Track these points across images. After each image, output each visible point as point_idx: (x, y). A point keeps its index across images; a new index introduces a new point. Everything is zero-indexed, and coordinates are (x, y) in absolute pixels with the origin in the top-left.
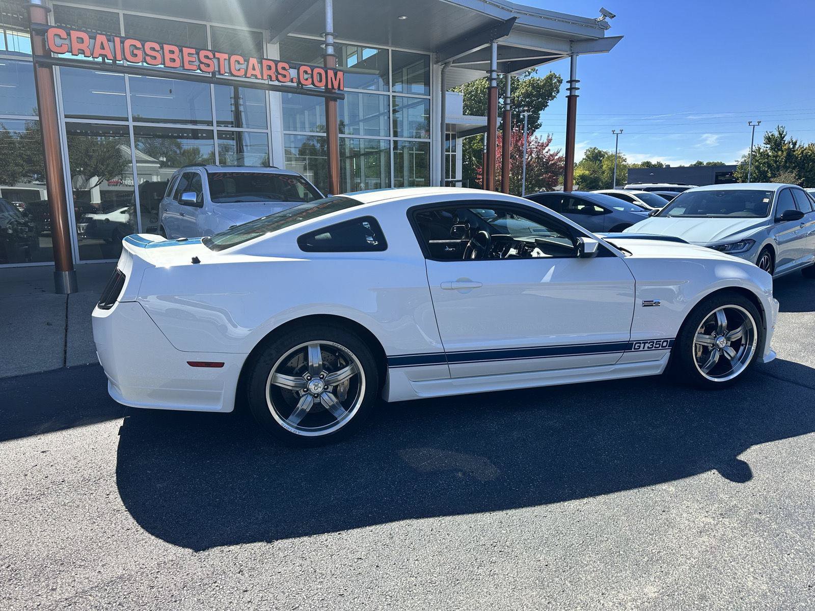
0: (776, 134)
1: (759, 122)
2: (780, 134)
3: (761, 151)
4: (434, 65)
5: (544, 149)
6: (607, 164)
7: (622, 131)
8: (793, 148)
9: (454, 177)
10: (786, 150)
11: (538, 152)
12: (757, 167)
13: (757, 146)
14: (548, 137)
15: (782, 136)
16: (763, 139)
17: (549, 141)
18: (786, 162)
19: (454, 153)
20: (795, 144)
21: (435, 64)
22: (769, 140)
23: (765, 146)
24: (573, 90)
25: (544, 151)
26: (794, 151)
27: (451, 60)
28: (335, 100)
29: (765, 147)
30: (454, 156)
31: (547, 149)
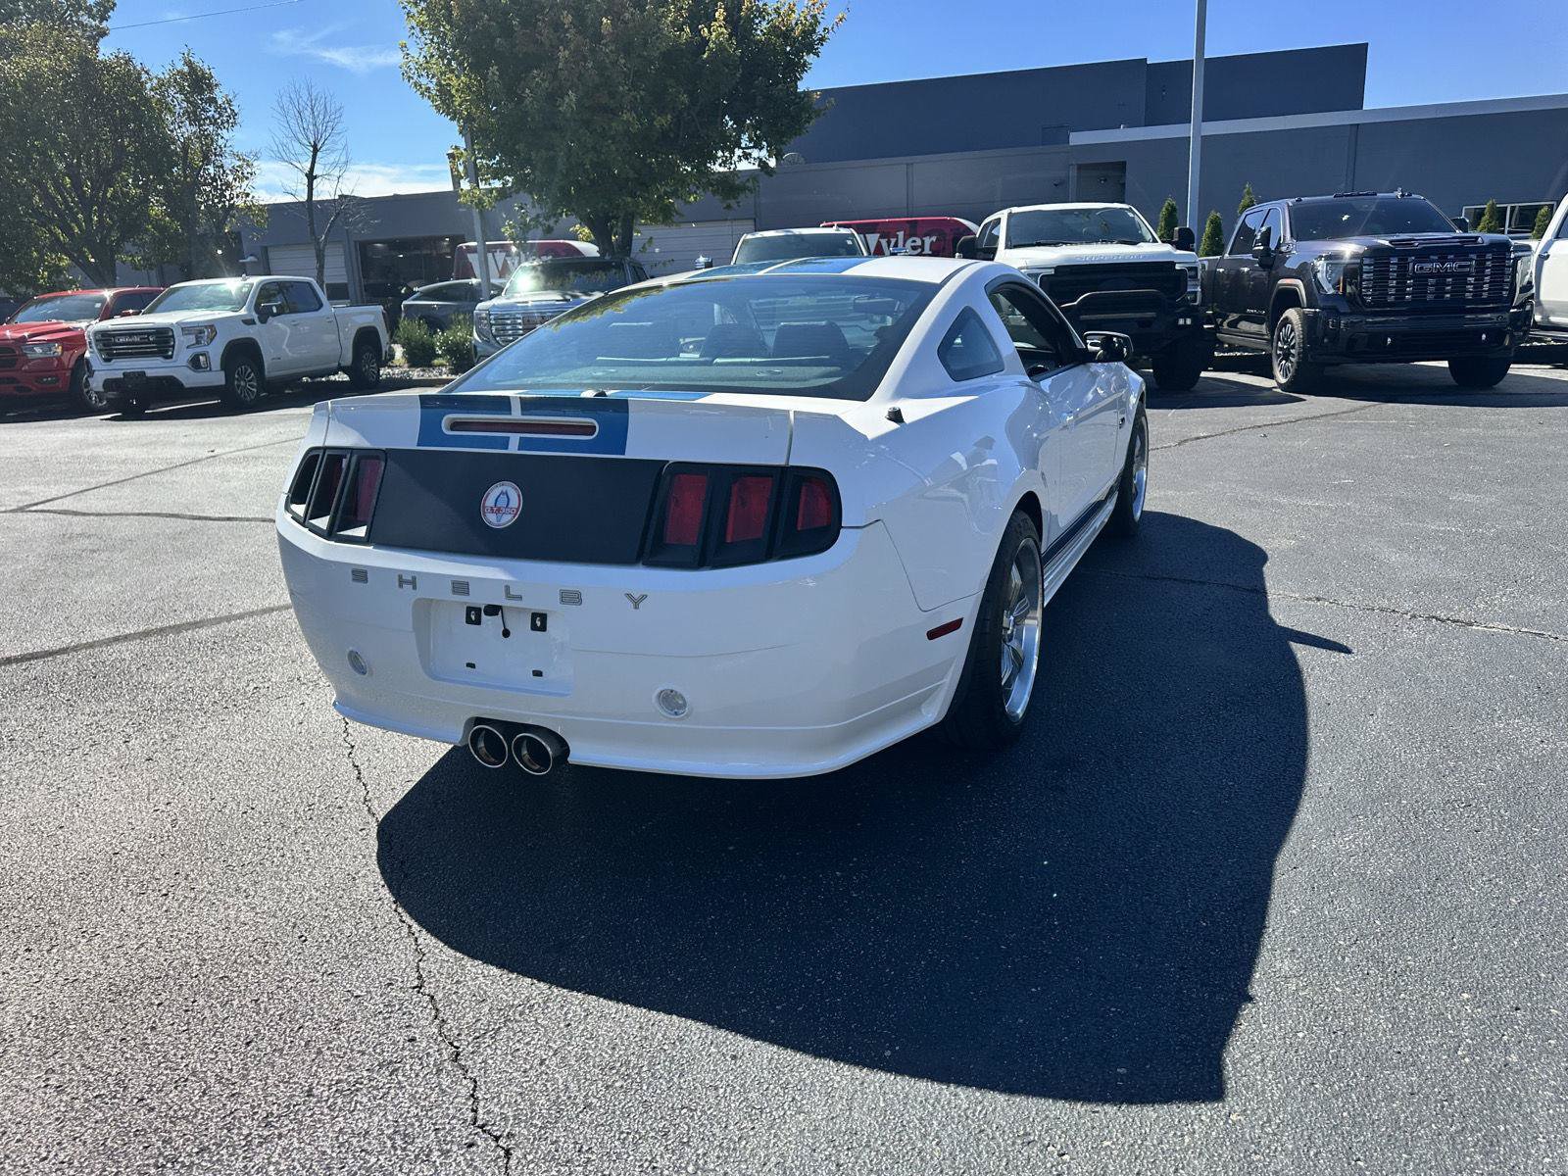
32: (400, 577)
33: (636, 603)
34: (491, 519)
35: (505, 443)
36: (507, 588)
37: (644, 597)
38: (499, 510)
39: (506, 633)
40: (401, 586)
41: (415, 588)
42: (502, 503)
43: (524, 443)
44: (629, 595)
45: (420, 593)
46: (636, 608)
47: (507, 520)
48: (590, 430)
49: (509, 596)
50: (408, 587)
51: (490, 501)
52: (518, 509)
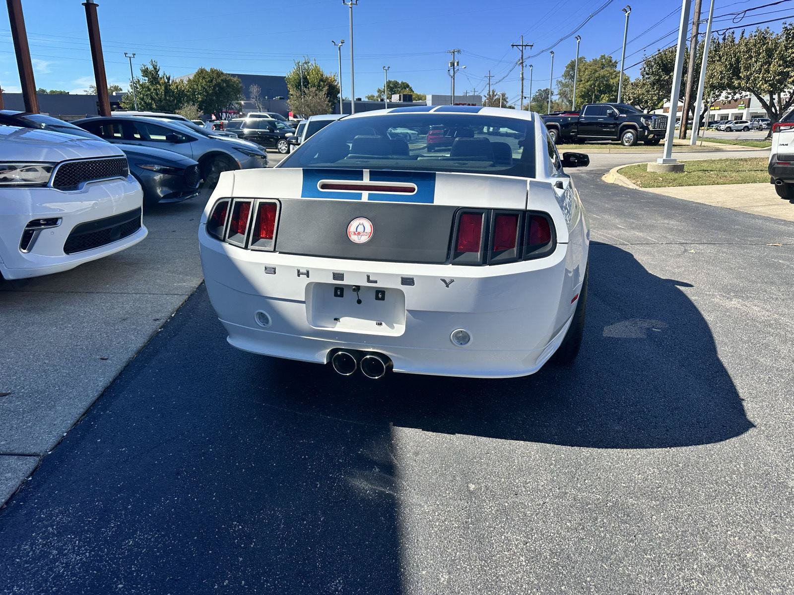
0: (151, 68)
1: (134, 54)
2: (155, 69)
3: (141, 83)
8: (168, 82)
10: (163, 84)
12: (142, 99)
13: (136, 78)
15: (156, 70)
16: (141, 72)
18: (165, 95)
20: (169, 79)
22: (145, 72)
23: (143, 78)
26: (170, 86)
29: (144, 80)
32: (299, 271)
33: (448, 284)
34: (354, 238)
35: (359, 196)
36: (368, 277)
37: (452, 281)
38: (359, 233)
39: (359, 302)
40: (299, 275)
41: (308, 276)
42: (360, 229)
43: (371, 197)
44: (444, 281)
45: (311, 279)
47: (364, 239)
48: (412, 190)
49: (369, 281)
50: (303, 276)
51: (353, 229)
52: (371, 233)
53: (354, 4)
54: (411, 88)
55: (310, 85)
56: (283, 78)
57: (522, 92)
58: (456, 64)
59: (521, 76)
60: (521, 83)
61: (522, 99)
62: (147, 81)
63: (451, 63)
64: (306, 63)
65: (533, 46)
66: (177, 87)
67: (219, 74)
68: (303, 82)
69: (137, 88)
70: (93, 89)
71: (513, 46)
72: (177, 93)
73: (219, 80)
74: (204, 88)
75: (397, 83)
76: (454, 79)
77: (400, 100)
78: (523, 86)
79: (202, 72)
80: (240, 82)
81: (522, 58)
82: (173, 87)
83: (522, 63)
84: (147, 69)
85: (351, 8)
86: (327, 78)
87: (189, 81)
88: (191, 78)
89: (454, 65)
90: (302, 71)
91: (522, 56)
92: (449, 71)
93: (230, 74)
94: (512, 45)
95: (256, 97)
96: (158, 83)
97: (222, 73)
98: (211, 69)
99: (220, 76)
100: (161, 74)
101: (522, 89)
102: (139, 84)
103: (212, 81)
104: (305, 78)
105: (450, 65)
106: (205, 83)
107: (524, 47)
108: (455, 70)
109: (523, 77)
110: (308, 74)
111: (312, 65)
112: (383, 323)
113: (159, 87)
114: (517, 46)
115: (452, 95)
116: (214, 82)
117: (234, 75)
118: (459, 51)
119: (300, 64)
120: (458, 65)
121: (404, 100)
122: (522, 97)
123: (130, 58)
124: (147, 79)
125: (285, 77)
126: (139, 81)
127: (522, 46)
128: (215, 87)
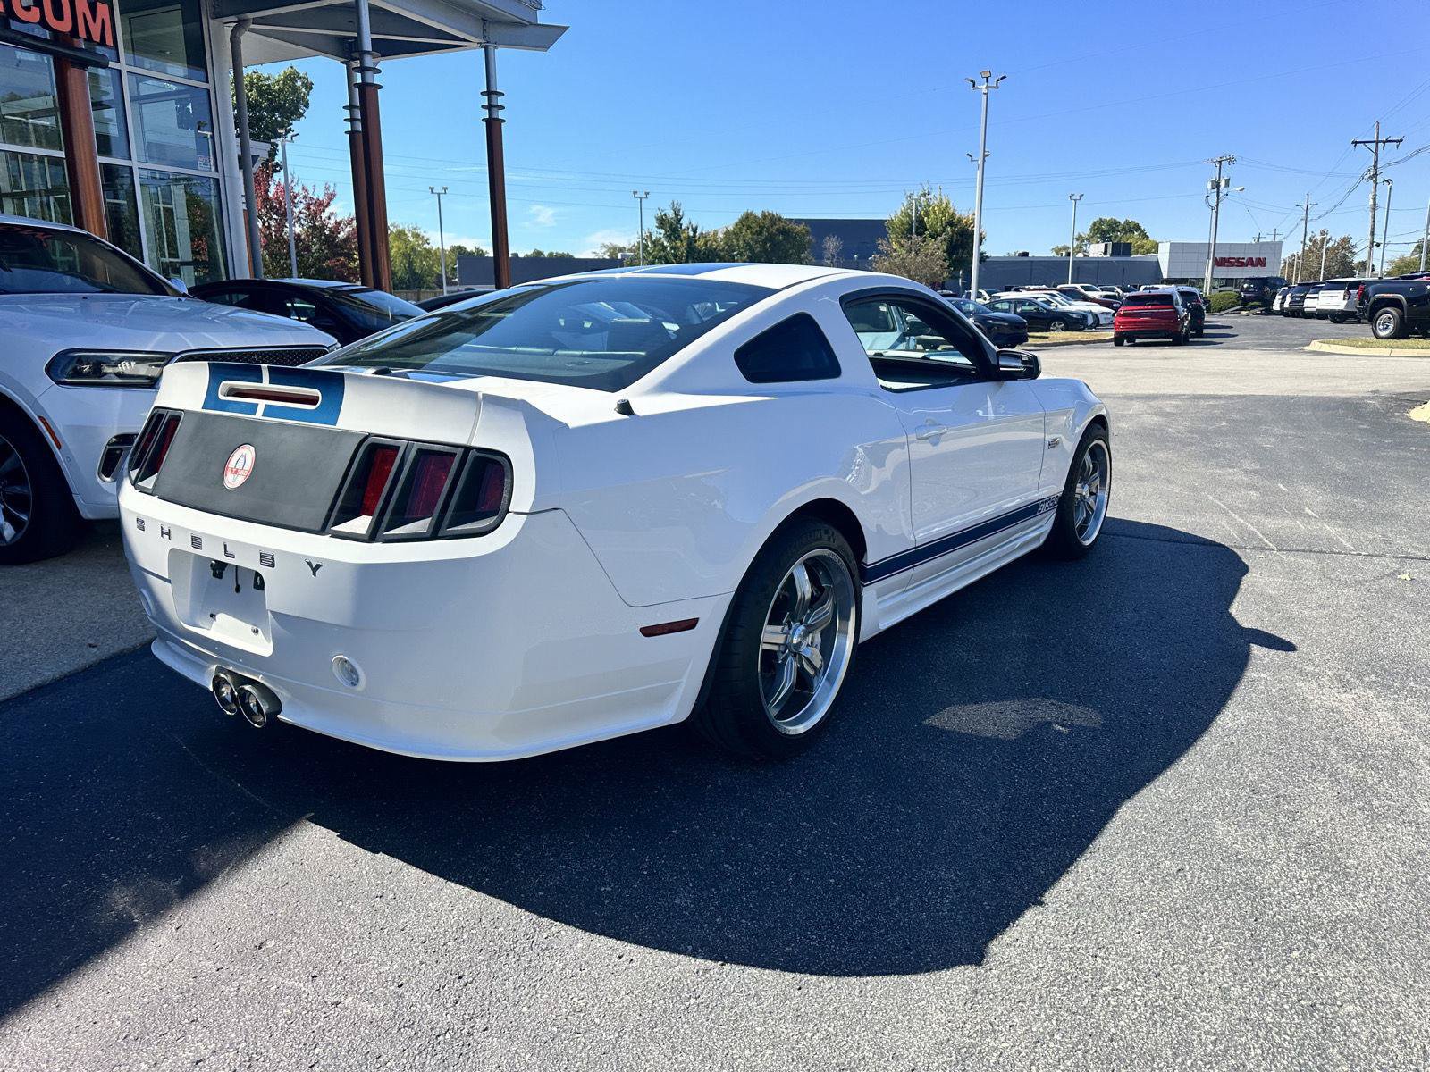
0: (671, 214)
1: (647, 194)
2: (677, 215)
3: (654, 238)
4: (211, 21)
5: (324, 211)
6: (397, 247)
7: (445, 189)
8: (694, 236)
9: (174, 254)
10: (685, 238)
11: (314, 216)
13: (647, 231)
14: (327, 189)
15: (678, 218)
16: (654, 221)
17: (331, 197)
19: (169, 206)
20: (695, 231)
21: (212, 18)
22: (662, 222)
23: (658, 230)
24: (495, 109)
25: (324, 216)
26: (696, 242)
27: (251, 15)
28: (83, 64)
29: (659, 234)
30: (169, 212)
31: (328, 211)
32: (162, 528)
33: (315, 569)
34: (229, 479)
35: (253, 409)
36: (226, 546)
37: (318, 564)
38: (236, 471)
39: (238, 589)
40: (162, 536)
41: (170, 538)
42: (240, 465)
43: (269, 411)
44: (310, 564)
45: (173, 544)
46: (314, 574)
47: (240, 480)
48: (313, 401)
49: (226, 553)
50: (166, 537)
51: (232, 464)
52: (248, 472)
53: (992, 87)
54: (1143, 231)
55: (927, 233)
56: (882, 222)
57: (1372, 234)
58: (1223, 184)
59: (1371, 202)
60: (1371, 214)
61: (1371, 247)
62: (662, 236)
63: (1212, 181)
64: (925, 195)
65: (1401, 141)
66: (706, 244)
67: (775, 220)
68: (917, 226)
69: (647, 246)
70: (604, 250)
71: (1356, 143)
72: (705, 253)
73: (773, 230)
74: (748, 244)
75: (1116, 223)
76: (1217, 212)
77: (1105, 253)
78: (1374, 221)
79: (747, 220)
80: (807, 232)
81: (1375, 166)
82: (700, 243)
83: (1375, 175)
84: (665, 215)
85: (987, 94)
86: (960, 220)
87: (727, 233)
88: (731, 228)
89: (1218, 186)
90: (917, 209)
91: (1376, 162)
92: (1207, 197)
93: (791, 220)
94: (1353, 143)
95: (833, 257)
96: (678, 238)
97: (780, 219)
98: (763, 213)
99: (775, 224)
100: (684, 223)
101: (1373, 228)
102: (651, 240)
103: (760, 233)
104: (920, 222)
105: (1209, 186)
106: (750, 236)
107: (1381, 145)
108: (1221, 195)
109: (1375, 204)
110: (927, 214)
111: (934, 198)
112: (260, 631)
113: (679, 244)
114: (1364, 142)
115: (1212, 242)
116: (765, 233)
117: (798, 221)
118: (1230, 160)
119: (915, 197)
120: (1227, 184)
121: (1113, 254)
122: (1372, 243)
123: (641, 199)
124: (663, 231)
125: (886, 221)
126: (651, 235)
127: (1377, 142)
128: (765, 242)
